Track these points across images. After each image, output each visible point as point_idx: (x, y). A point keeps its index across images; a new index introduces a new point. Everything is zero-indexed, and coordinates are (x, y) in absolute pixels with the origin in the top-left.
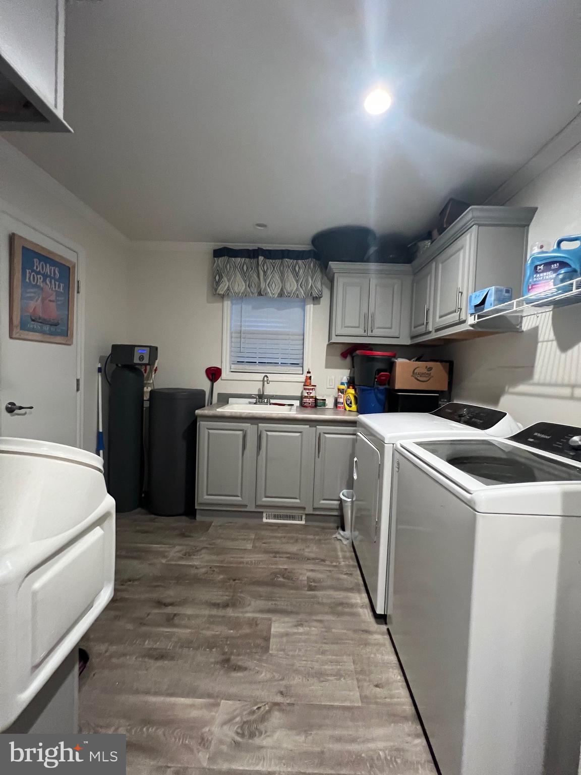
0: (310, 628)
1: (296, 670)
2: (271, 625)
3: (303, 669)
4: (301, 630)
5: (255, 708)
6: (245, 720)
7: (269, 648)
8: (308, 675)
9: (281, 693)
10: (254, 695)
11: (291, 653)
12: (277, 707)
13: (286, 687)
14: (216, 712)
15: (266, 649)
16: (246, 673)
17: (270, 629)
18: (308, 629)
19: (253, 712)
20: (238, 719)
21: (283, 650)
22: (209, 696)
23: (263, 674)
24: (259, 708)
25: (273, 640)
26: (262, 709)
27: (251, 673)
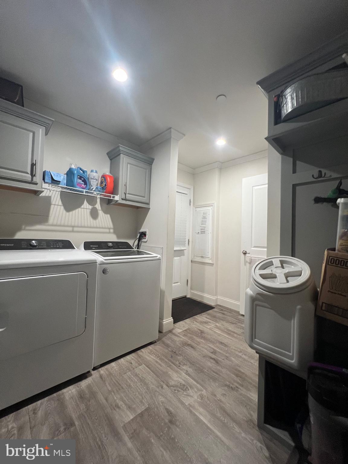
0: (116, 400)
1: (147, 389)
2: (129, 422)
3: (145, 387)
4: (120, 403)
5: (176, 391)
6: (183, 391)
7: (146, 409)
8: (146, 384)
9: (162, 387)
10: (173, 396)
11: (140, 397)
12: (168, 385)
13: (158, 387)
14: (191, 402)
15: (147, 410)
16: (167, 407)
17: (132, 420)
18: (117, 400)
19: (178, 391)
20: (185, 393)
21: (141, 402)
22: (191, 412)
23: (161, 399)
24: (175, 390)
25: (139, 411)
26: (174, 389)
27: (165, 405)
